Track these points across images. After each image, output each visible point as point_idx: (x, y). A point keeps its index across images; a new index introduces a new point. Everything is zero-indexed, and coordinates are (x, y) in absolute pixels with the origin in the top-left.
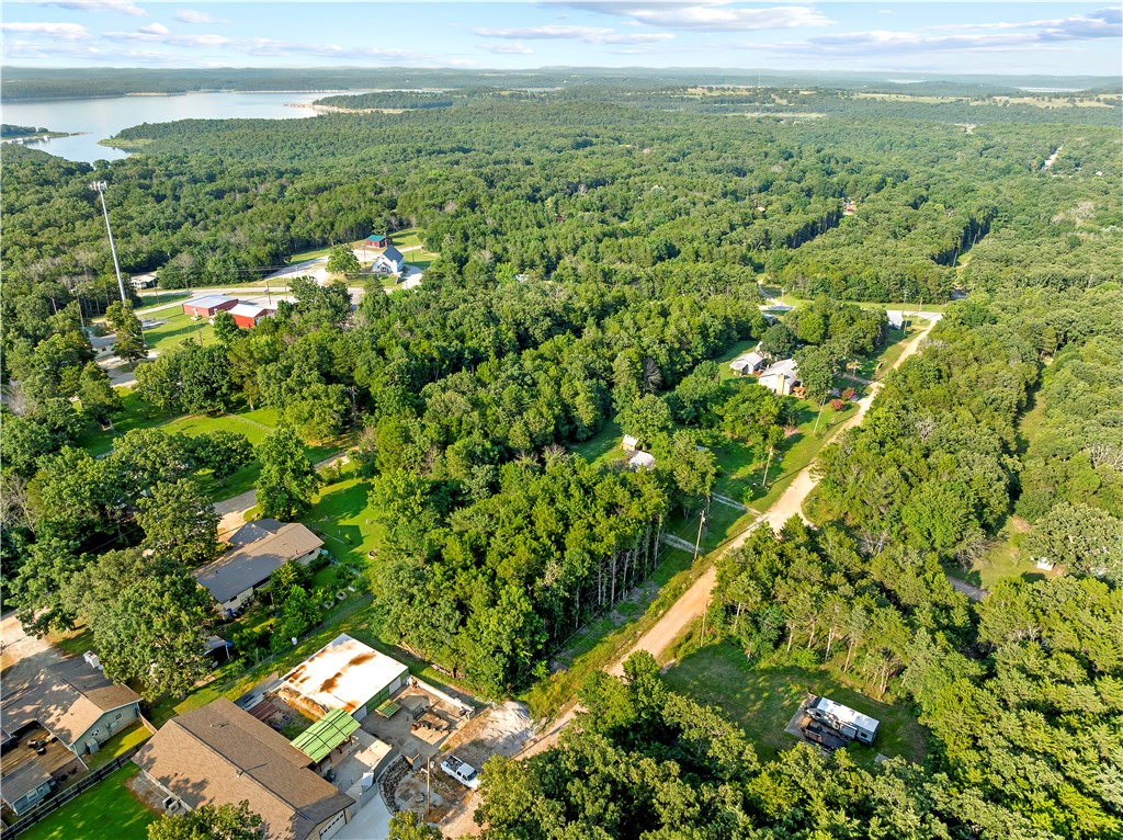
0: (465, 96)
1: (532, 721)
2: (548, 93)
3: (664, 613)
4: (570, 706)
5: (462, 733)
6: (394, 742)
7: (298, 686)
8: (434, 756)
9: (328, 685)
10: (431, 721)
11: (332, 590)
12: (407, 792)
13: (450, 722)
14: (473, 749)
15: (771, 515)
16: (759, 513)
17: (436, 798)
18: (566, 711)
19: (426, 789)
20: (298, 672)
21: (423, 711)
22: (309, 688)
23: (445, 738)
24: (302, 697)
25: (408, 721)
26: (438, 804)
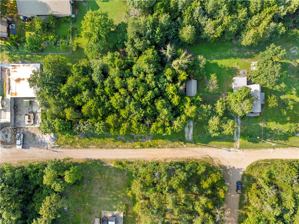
1: (54, 143)
3: (138, 148)
4: (69, 148)
5: (34, 129)
6: (20, 113)
7: (12, 72)
8: (23, 128)
9: (18, 80)
10: (31, 118)
11: (57, 39)
12: (6, 131)
13: (35, 123)
14: (32, 135)
15: (240, 152)
16: (238, 147)
17: (9, 140)
18: (66, 148)
19: (9, 135)
20: (16, 67)
21: (33, 112)
22: (14, 76)
23: (29, 125)
24: (9, 77)
25: (28, 110)
26: (8, 142)
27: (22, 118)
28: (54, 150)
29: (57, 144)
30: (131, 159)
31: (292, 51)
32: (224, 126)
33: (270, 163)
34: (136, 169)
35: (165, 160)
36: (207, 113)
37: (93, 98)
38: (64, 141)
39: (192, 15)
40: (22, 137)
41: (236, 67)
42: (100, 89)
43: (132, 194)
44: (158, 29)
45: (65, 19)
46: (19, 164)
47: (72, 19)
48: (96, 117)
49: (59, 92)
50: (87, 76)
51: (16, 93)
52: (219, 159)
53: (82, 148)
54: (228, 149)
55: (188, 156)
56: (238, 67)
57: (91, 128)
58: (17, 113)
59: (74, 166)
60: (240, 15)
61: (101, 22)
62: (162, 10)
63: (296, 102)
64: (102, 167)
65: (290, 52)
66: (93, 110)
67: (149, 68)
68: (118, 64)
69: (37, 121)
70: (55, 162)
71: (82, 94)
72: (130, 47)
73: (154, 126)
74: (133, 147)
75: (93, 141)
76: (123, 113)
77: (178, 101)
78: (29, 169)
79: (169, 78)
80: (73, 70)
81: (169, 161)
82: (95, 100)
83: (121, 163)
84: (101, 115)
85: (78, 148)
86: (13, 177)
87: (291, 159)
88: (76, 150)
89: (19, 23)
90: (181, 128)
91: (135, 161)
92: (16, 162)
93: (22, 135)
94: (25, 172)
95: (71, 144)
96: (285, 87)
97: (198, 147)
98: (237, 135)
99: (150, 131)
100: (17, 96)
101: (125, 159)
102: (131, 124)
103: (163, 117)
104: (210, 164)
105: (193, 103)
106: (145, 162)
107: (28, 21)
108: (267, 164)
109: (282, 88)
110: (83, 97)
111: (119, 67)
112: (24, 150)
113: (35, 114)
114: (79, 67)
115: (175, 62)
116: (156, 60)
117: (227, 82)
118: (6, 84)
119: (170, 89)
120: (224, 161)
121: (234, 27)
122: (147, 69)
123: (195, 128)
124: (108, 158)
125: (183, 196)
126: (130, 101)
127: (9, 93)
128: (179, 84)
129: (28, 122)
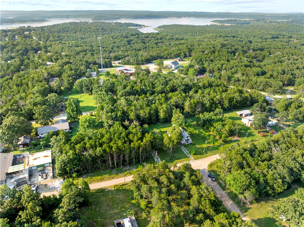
0: (255, 21)
2: (282, 21)
6: (34, 177)
8: (36, 183)
9: (35, 159)
14: (44, 186)
15: (197, 161)
16: (193, 159)
20: (34, 154)
51: (33, 165)
54: (188, 162)
64: (105, 192)
93: (36, 186)
98: (188, 154)
113: (46, 174)
118: (26, 162)
124: (108, 186)
127: (28, 166)
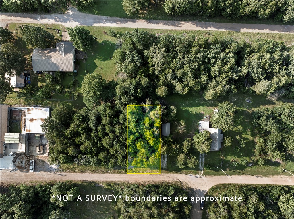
1: (58, 168)
3: (123, 173)
4: (69, 172)
5: (43, 157)
6: (32, 144)
7: (27, 113)
8: (34, 156)
9: (32, 120)
10: (41, 148)
11: (62, 88)
12: (21, 158)
13: (44, 152)
14: (41, 162)
15: (204, 178)
16: (202, 174)
17: (23, 165)
18: (67, 172)
19: (24, 162)
20: (31, 110)
21: (43, 144)
22: (28, 117)
23: (40, 154)
24: (25, 117)
25: (39, 142)
26: (23, 166)
27: (34, 148)
28: (59, 173)
29: (61, 169)
30: (118, 181)
31: (247, 101)
32: (188, 161)
33: (227, 186)
34: (121, 189)
35: (145, 182)
36: (175, 151)
37: (89, 140)
38: (66, 167)
39: (166, 78)
40: (34, 163)
41: (202, 112)
42: (95, 132)
43: (118, 208)
44: (139, 90)
45: (69, 74)
46: (31, 184)
47: (74, 74)
48: (91, 153)
49: (64, 135)
50: (85, 123)
51: (30, 130)
52: (187, 182)
53: (79, 173)
54: (194, 175)
55: (163, 180)
56: (204, 113)
57: (87, 161)
58: (30, 144)
59: (74, 188)
60: (202, 80)
61: (96, 85)
62: (143, 75)
63: (250, 140)
64: (95, 187)
65: (245, 102)
66: (89, 149)
67: (132, 118)
68: (108, 114)
69: (46, 151)
70: (59, 184)
71: (81, 137)
72: (118, 102)
73: (134, 162)
74: (120, 173)
75: (89, 167)
76: (112, 151)
77: (153, 143)
78: (39, 189)
79: (147, 125)
80: (75, 119)
81: (147, 184)
82: (90, 142)
83: (110, 185)
84: (95, 152)
85: (77, 172)
86: (28, 195)
87: (244, 184)
88: (75, 174)
89: (33, 75)
90: (155, 163)
91: (121, 183)
92: (29, 182)
93: (34, 162)
94: (36, 191)
95: (71, 169)
96: (242, 129)
97: (170, 173)
98: (201, 165)
99: (131, 164)
100: (30, 133)
101: (113, 181)
102: (117, 160)
103: (142, 155)
104: (180, 187)
105: (165, 143)
106: (129, 184)
107: (40, 74)
108: (225, 187)
109: (239, 129)
110: (82, 139)
111: (109, 116)
112: (35, 173)
113: (44, 145)
114: (79, 116)
115: (152, 113)
116: (137, 110)
117: (195, 124)
118: (22, 123)
119: (148, 134)
120: (190, 184)
121: (197, 88)
122: (131, 118)
123: (168, 159)
124: (100, 180)
125: (156, 212)
126: (117, 143)
127: (24, 130)
128: (154, 129)
129: (39, 151)
